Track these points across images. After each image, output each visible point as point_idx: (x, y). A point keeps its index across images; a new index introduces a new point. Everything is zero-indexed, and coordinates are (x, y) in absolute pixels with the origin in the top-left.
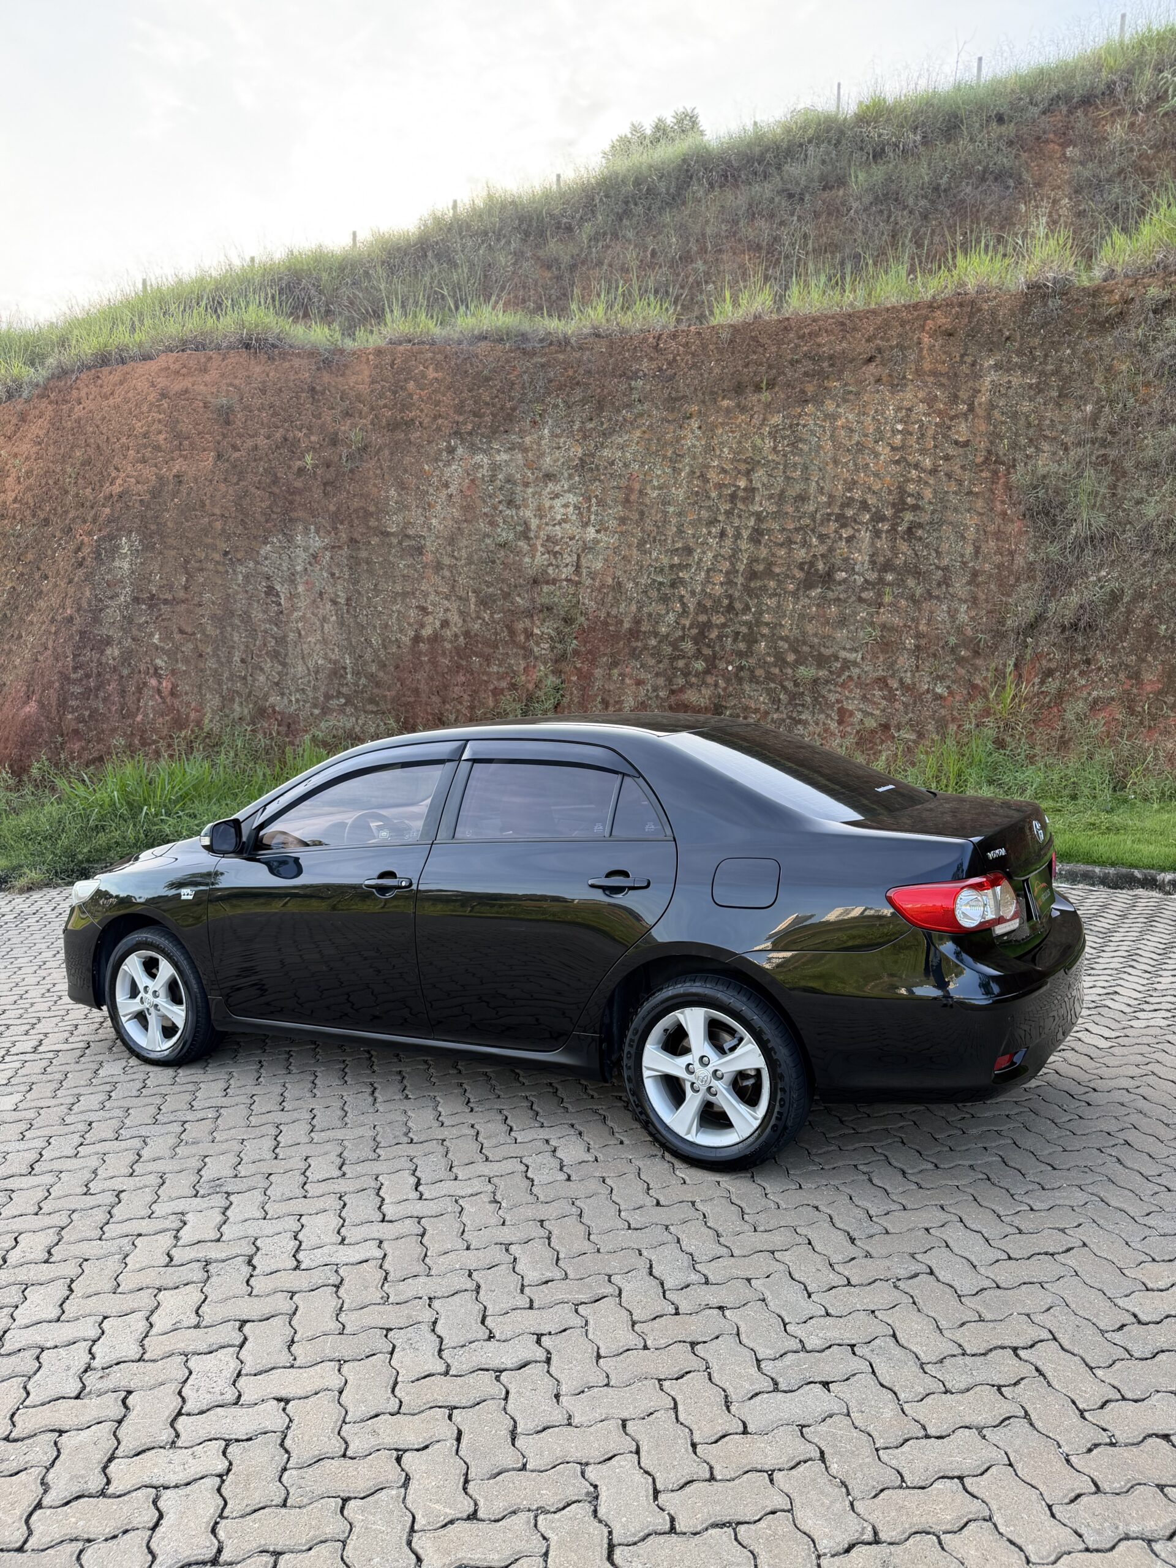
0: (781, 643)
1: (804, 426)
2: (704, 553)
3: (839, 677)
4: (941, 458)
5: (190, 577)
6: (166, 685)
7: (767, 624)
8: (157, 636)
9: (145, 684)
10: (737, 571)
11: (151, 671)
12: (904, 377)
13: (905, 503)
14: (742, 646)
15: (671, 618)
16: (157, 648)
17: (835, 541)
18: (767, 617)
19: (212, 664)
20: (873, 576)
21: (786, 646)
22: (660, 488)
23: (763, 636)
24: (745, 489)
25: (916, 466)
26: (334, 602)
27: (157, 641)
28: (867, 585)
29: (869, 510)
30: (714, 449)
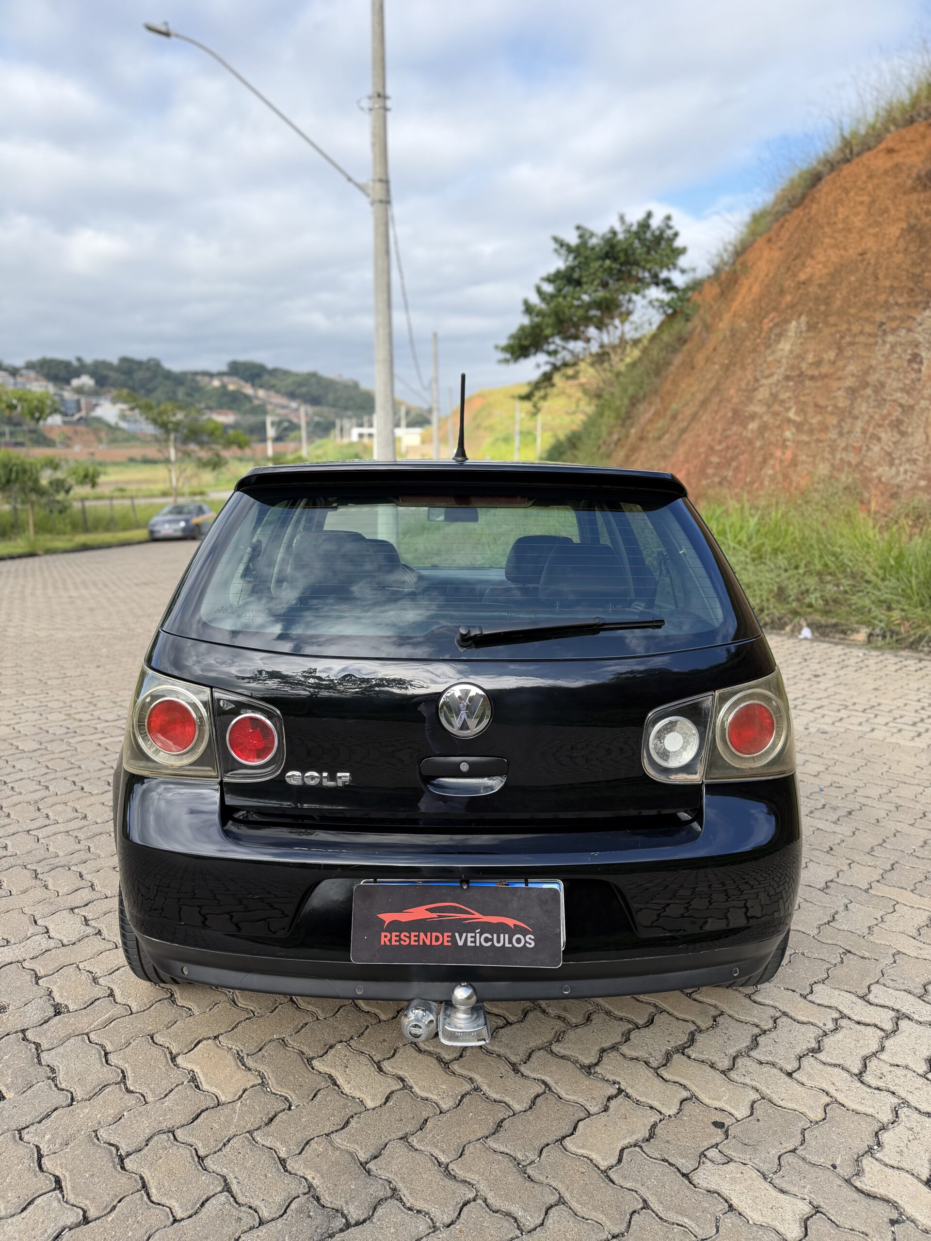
5: (840, 350)
6: (789, 454)
8: (793, 410)
9: (771, 455)
11: (780, 443)
16: (789, 421)
19: (833, 434)
27: (792, 415)
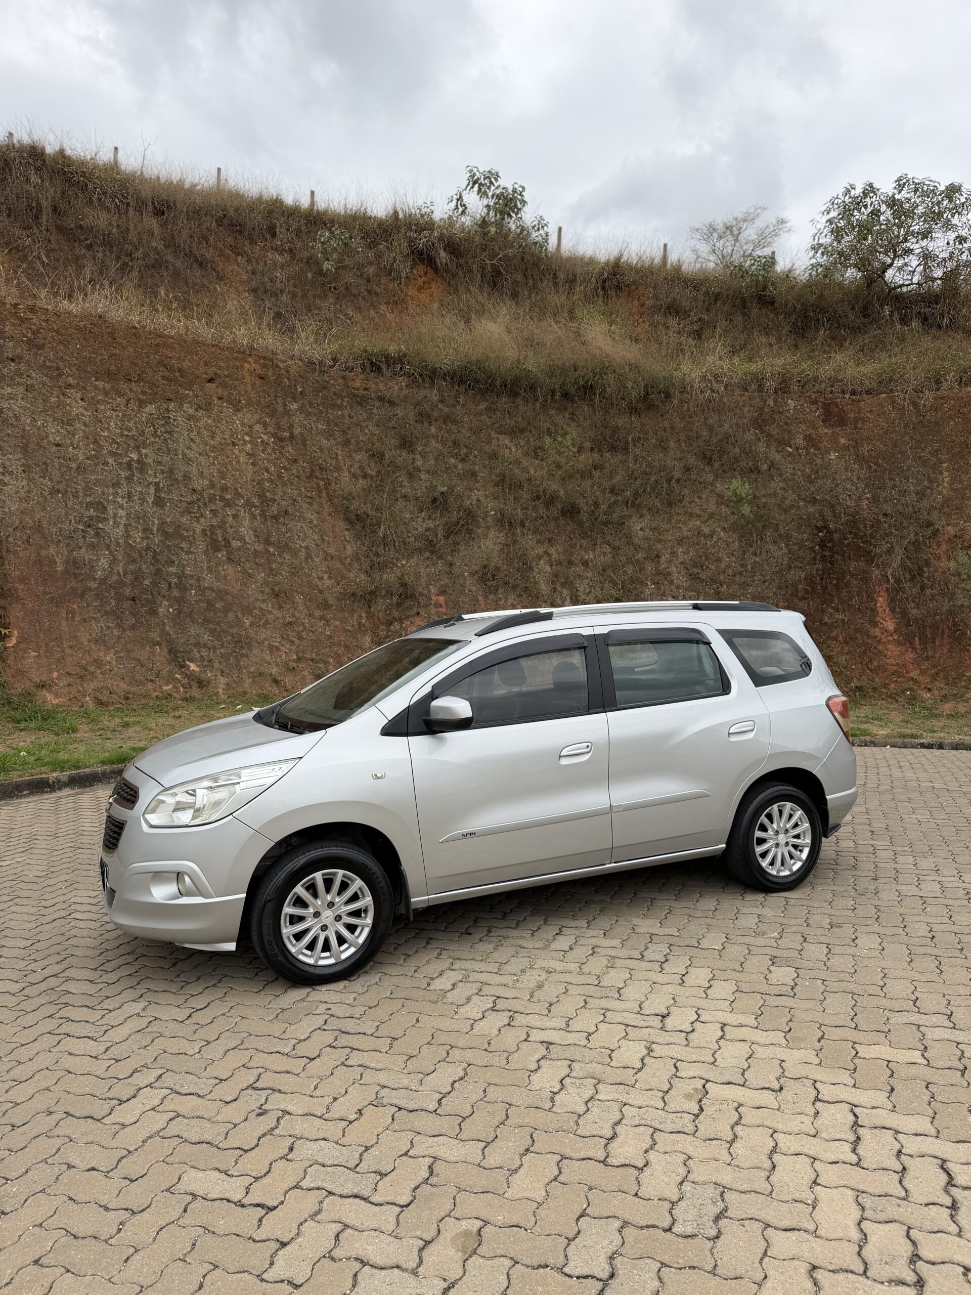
0: (208, 593)
1: (175, 420)
3: (260, 620)
4: (282, 468)
7: (192, 576)
10: (152, 530)
12: (240, 401)
13: (266, 497)
14: (175, 593)
15: (104, 563)
17: (224, 516)
18: (189, 571)
20: (260, 547)
21: (214, 595)
23: (191, 585)
24: (138, 461)
25: (267, 471)
28: (256, 554)
29: (243, 497)
30: (101, 422)
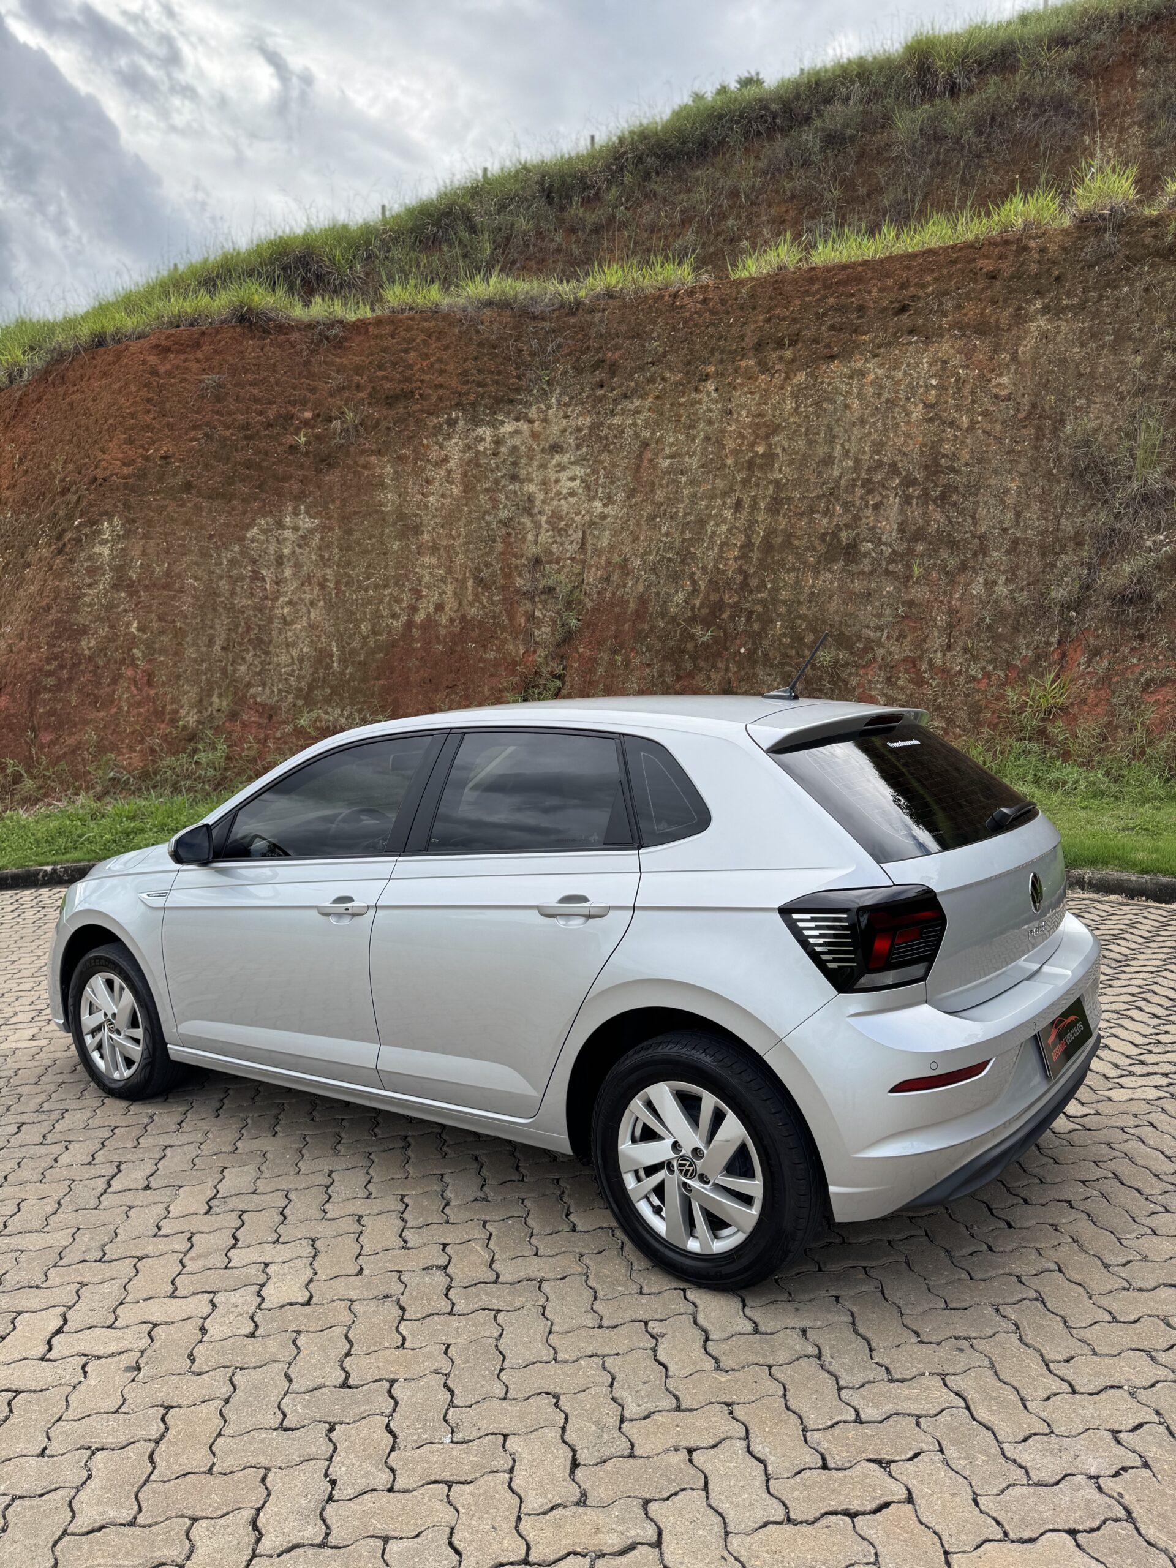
0: (799, 622)
1: (829, 384)
2: (718, 525)
3: (862, 658)
4: (979, 414)
5: (173, 562)
6: (142, 676)
7: (784, 602)
8: (135, 625)
9: (120, 676)
10: (753, 544)
11: (128, 662)
12: (940, 327)
13: (938, 465)
15: (680, 597)
16: (134, 637)
17: (860, 509)
18: (784, 595)
19: (191, 653)
20: (901, 547)
21: (804, 626)
22: (672, 456)
23: (779, 615)
24: (764, 455)
25: (951, 424)
26: (322, 586)
27: (133, 630)
28: (895, 556)
29: (899, 474)
30: (731, 413)
